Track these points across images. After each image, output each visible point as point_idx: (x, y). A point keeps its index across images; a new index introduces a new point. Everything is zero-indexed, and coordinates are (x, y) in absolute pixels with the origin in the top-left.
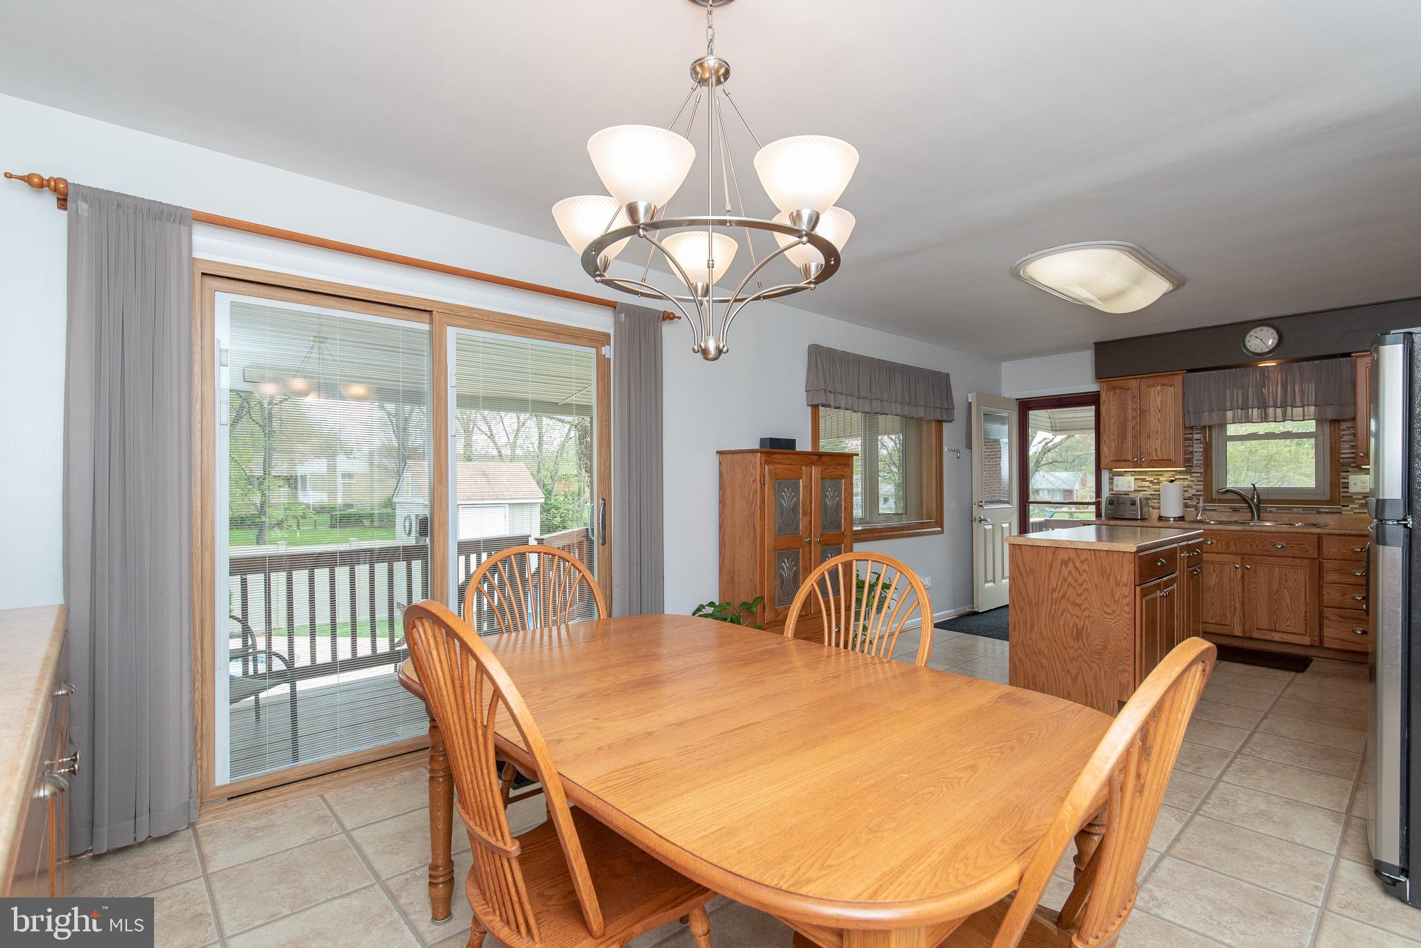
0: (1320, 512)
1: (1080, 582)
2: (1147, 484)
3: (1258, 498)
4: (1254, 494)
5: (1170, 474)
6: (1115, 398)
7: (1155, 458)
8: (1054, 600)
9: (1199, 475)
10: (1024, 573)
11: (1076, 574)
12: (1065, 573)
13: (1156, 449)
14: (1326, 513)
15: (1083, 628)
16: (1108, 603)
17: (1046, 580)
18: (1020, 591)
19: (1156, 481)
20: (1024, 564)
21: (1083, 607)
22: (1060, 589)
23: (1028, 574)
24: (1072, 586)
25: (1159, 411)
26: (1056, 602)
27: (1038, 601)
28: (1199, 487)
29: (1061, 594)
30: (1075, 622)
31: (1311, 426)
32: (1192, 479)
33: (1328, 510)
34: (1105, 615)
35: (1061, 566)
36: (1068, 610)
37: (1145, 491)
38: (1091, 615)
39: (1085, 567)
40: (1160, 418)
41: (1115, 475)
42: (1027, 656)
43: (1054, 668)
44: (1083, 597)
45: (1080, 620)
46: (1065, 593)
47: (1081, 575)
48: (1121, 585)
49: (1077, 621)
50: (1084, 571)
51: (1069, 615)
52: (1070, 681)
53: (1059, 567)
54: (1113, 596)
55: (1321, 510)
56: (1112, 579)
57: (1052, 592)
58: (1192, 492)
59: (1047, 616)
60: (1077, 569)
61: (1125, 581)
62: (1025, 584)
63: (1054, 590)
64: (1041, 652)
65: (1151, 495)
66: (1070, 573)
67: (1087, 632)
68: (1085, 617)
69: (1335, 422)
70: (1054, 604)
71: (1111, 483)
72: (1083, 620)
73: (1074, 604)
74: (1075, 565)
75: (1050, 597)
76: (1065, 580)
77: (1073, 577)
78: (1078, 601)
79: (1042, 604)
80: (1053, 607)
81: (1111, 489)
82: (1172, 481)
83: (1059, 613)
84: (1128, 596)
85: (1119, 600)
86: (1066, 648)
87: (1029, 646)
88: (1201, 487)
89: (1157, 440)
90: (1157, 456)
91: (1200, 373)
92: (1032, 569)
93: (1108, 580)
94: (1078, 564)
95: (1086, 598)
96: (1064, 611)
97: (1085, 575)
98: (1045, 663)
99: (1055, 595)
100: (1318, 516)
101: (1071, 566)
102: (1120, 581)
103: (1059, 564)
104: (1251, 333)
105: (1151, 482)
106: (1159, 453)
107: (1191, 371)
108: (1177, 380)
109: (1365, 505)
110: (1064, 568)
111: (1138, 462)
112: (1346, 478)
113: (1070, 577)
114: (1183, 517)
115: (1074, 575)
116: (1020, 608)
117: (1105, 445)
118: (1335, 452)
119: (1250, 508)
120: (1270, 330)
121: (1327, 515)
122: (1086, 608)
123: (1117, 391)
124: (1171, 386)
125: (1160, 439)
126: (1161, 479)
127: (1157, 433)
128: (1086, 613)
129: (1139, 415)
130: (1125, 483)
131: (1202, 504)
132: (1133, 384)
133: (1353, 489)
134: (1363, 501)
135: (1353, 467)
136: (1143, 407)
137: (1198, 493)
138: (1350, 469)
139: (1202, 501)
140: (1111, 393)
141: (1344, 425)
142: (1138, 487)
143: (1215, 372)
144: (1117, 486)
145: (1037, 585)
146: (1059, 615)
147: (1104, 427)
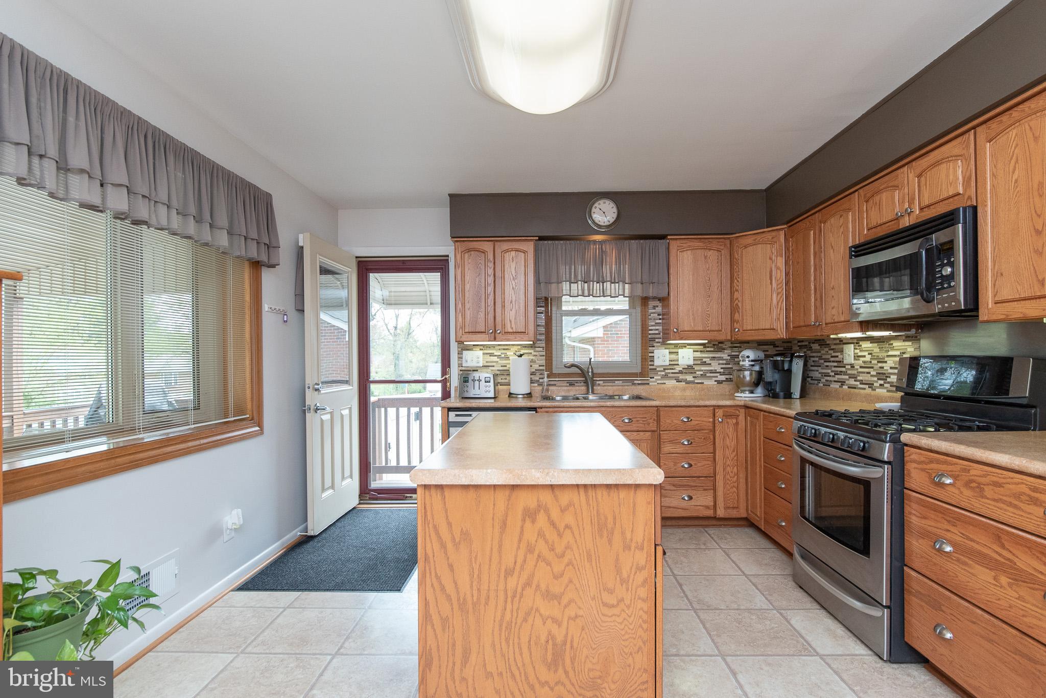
0: (634, 384)
1: (559, 549)
2: (495, 359)
3: (592, 372)
4: (589, 368)
5: (516, 348)
6: (469, 262)
7: (510, 330)
8: (510, 594)
9: (541, 349)
10: (450, 545)
11: (551, 535)
12: (530, 534)
13: (511, 321)
14: (639, 384)
16: (610, 585)
17: (495, 552)
18: (440, 583)
19: (503, 356)
20: (449, 524)
21: (565, 601)
22: (522, 568)
23: (456, 545)
24: (544, 560)
25: (514, 279)
26: (514, 597)
27: (478, 599)
28: (542, 362)
29: (523, 580)
30: (550, 633)
31: (622, 304)
32: (535, 353)
33: (640, 382)
34: (605, 610)
35: (524, 520)
36: (537, 610)
37: (494, 366)
38: (581, 613)
39: (569, 519)
40: (514, 287)
41: (464, 350)
44: (565, 579)
45: (560, 626)
46: (532, 575)
48: (633, 548)
49: (555, 629)
50: (567, 527)
51: (538, 621)
53: (519, 523)
54: (618, 570)
55: (636, 382)
56: (617, 539)
57: (506, 578)
58: (536, 366)
59: (497, 629)
60: (553, 524)
61: (640, 540)
62: (451, 566)
63: (509, 573)
65: (498, 370)
66: (541, 534)
67: (572, 647)
68: (570, 618)
69: (645, 300)
70: (509, 599)
71: (460, 358)
72: (565, 623)
73: (549, 596)
74: (549, 518)
75: (501, 587)
76: (530, 549)
77: (547, 542)
78: (556, 589)
79: (487, 603)
80: (509, 608)
81: (460, 365)
82: (521, 356)
83: (521, 615)
84: (643, 568)
85: (629, 576)
86: (532, 688)
88: (543, 362)
89: (511, 310)
90: (512, 328)
91: (549, 242)
92: (464, 533)
93: (610, 542)
94: (555, 513)
95: (571, 581)
96: (528, 614)
97: (568, 537)
99: (512, 582)
100: (633, 387)
101: (542, 519)
102: (632, 540)
103: (520, 517)
104: (596, 205)
105: (499, 356)
106: (513, 326)
107: (542, 238)
108: (529, 247)
109: (666, 376)
110: (528, 524)
111: (493, 334)
112: (653, 353)
113: (541, 542)
114: (530, 394)
115: (547, 536)
116: (441, 618)
117: (460, 314)
118: (644, 328)
119: (586, 382)
120: (612, 205)
121: (640, 387)
122: (571, 601)
123: (472, 253)
124: (524, 252)
125: (514, 310)
126: (508, 354)
127: (511, 302)
128: (571, 611)
129: (495, 281)
130: (474, 358)
131: (546, 379)
132: (487, 246)
133: (657, 362)
134: (663, 373)
135: (657, 342)
136: (499, 274)
137: (541, 368)
138: (655, 344)
139: (546, 376)
140: (466, 255)
141: (651, 304)
142: (487, 362)
143: (562, 242)
144: (467, 361)
145: (476, 567)
146: (519, 622)
147: (459, 294)
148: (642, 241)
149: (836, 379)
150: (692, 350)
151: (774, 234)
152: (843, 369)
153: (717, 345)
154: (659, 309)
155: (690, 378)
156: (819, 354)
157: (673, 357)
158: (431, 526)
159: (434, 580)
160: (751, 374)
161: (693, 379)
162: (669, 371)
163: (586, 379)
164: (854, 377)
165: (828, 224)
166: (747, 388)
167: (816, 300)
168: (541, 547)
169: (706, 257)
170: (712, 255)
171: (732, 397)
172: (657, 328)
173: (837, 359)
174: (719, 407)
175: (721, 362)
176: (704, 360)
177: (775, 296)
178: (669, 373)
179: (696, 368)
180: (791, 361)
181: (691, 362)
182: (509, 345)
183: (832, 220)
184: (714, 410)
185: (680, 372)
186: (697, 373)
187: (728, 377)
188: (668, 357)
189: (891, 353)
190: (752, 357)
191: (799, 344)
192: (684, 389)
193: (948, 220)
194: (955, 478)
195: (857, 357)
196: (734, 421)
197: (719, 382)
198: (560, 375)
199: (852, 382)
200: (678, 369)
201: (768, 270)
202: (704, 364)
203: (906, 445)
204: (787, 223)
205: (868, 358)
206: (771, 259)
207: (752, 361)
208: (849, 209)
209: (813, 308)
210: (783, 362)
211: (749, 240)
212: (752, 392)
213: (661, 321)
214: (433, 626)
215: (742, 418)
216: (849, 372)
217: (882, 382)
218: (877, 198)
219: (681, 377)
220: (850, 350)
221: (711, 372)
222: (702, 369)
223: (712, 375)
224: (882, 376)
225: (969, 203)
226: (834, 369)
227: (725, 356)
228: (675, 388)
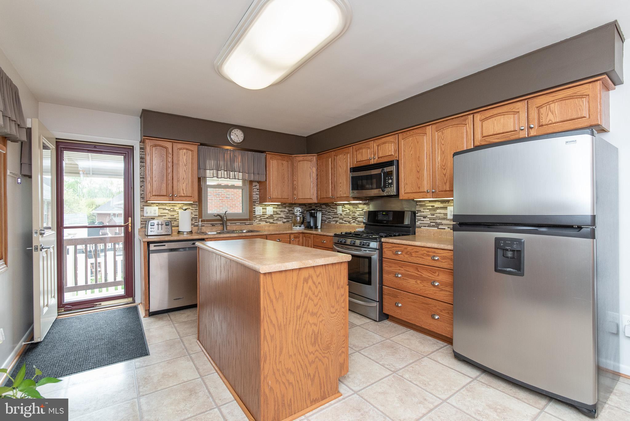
0: (246, 224)
1: (316, 294)
2: (167, 211)
3: (226, 218)
4: (224, 216)
5: (180, 205)
6: (156, 152)
7: (183, 195)
8: (298, 317)
9: (196, 206)
10: (274, 301)
11: (313, 288)
12: (306, 289)
13: (183, 190)
14: (248, 224)
15: (318, 333)
16: (333, 305)
17: (293, 300)
18: (270, 319)
19: (172, 210)
20: (274, 290)
21: (318, 315)
22: (303, 305)
23: (277, 299)
24: (311, 299)
25: (185, 166)
26: (300, 318)
27: (286, 323)
28: (196, 213)
29: (303, 310)
30: (313, 330)
31: (239, 183)
32: (192, 208)
33: (248, 223)
34: (332, 315)
35: (304, 283)
36: (309, 321)
37: (166, 216)
38: (324, 318)
39: (320, 280)
40: (185, 170)
41: (145, 206)
42: (277, 381)
43: (299, 379)
44: (318, 306)
45: (316, 326)
46: (307, 307)
47: (317, 287)
48: (340, 288)
49: (315, 328)
50: (319, 283)
51: (309, 326)
52: (310, 382)
53: (302, 285)
55: (246, 223)
56: (335, 285)
57: (297, 310)
58: (193, 216)
59: (293, 334)
60: (314, 283)
61: (342, 284)
62: (275, 310)
63: (298, 308)
64: (288, 370)
65: (169, 218)
66: (310, 288)
67: (321, 334)
68: (320, 322)
69: (251, 182)
70: (298, 319)
71: (142, 209)
72: (318, 325)
73: (313, 314)
74: (313, 280)
75: (295, 315)
76: (306, 296)
77: (312, 291)
78: (315, 310)
79: (289, 324)
80: (298, 324)
81: (142, 215)
82: (185, 210)
83: (303, 325)
85: (339, 300)
86: (307, 356)
87: (278, 370)
88: (197, 213)
89: (183, 183)
91: (206, 147)
92: (280, 293)
93: (333, 287)
94: (315, 278)
95: (320, 306)
96: (305, 324)
97: (319, 287)
98: (291, 378)
99: (299, 312)
100: (246, 226)
101: (310, 281)
102: (340, 285)
103: (302, 282)
104: (233, 131)
105: (169, 210)
106: (185, 192)
107: (202, 144)
108: (195, 148)
109: (261, 220)
110: (305, 284)
111: (172, 197)
112: (255, 208)
113: (310, 291)
114: (191, 231)
115: (312, 289)
116: (271, 336)
117: (149, 184)
118: (251, 196)
119: (223, 224)
120: (241, 132)
121: (249, 226)
122: (321, 314)
123: (158, 147)
124: (192, 151)
125: (185, 183)
126: (175, 208)
127: (183, 179)
128: (320, 319)
129: (173, 166)
130: (152, 211)
131: (200, 223)
132: (169, 145)
133: (257, 213)
134: (260, 219)
135: (257, 203)
136: (175, 161)
137: (196, 217)
138: (256, 204)
139: (200, 221)
140: (154, 148)
141: (254, 184)
142: (161, 213)
143: (213, 148)
144: (147, 213)
145: (285, 308)
146: (302, 328)
147: (149, 171)
148: (254, 153)
149: (333, 220)
150: (272, 207)
151: (312, 157)
152: (337, 216)
153: (284, 205)
154: (258, 187)
155: (271, 221)
156: (326, 210)
157: (264, 210)
158: (266, 293)
159: (268, 318)
160: (300, 218)
161: (273, 221)
162: (263, 218)
163: (223, 222)
164: (342, 219)
165: (338, 157)
166: (298, 225)
167: (332, 187)
168: (310, 294)
169: (282, 164)
170: (285, 163)
171: (291, 229)
172: (257, 196)
173: (334, 212)
174: (292, 233)
175: (285, 213)
176: (278, 212)
177: (312, 184)
178: (262, 218)
179: (274, 216)
180: (317, 213)
181: (272, 213)
182: (176, 203)
183: (340, 156)
184: (290, 235)
185: (267, 218)
186: (275, 218)
187: (287, 220)
188: (262, 211)
189: (358, 209)
190: (301, 211)
191: (315, 205)
192: (269, 226)
193: (390, 163)
194: (402, 252)
195: (343, 211)
196: (298, 240)
197: (284, 222)
198: (208, 221)
199: (341, 221)
200: (266, 216)
201: (309, 173)
202: (278, 214)
203: (383, 242)
204: (317, 153)
205: (348, 211)
206: (310, 168)
207: (301, 212)
208: (348, 153)
209: (330, 191)
210: (314, 213)
211: (301, 158)
212: (300, 226)
213: (258, 193)
214: (267, 341)
215: (301, 238)
216: (339, 217)
217: (354, 221)
218: (361, 151)
219: (268, 220)
220: (340, 209)
221: (281, 218)
222: (277, 216)
223: (281, 219)
224: (354, 218)
225: (396, 159)
226: (332, 216)
227: (286, 210)
228: (265, 226)
